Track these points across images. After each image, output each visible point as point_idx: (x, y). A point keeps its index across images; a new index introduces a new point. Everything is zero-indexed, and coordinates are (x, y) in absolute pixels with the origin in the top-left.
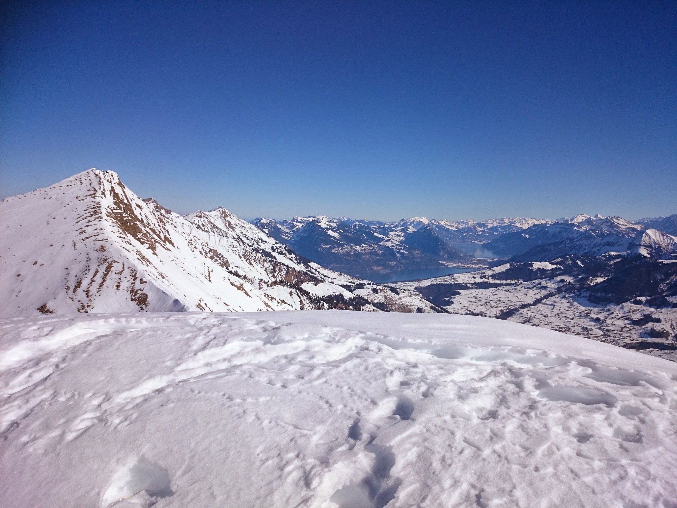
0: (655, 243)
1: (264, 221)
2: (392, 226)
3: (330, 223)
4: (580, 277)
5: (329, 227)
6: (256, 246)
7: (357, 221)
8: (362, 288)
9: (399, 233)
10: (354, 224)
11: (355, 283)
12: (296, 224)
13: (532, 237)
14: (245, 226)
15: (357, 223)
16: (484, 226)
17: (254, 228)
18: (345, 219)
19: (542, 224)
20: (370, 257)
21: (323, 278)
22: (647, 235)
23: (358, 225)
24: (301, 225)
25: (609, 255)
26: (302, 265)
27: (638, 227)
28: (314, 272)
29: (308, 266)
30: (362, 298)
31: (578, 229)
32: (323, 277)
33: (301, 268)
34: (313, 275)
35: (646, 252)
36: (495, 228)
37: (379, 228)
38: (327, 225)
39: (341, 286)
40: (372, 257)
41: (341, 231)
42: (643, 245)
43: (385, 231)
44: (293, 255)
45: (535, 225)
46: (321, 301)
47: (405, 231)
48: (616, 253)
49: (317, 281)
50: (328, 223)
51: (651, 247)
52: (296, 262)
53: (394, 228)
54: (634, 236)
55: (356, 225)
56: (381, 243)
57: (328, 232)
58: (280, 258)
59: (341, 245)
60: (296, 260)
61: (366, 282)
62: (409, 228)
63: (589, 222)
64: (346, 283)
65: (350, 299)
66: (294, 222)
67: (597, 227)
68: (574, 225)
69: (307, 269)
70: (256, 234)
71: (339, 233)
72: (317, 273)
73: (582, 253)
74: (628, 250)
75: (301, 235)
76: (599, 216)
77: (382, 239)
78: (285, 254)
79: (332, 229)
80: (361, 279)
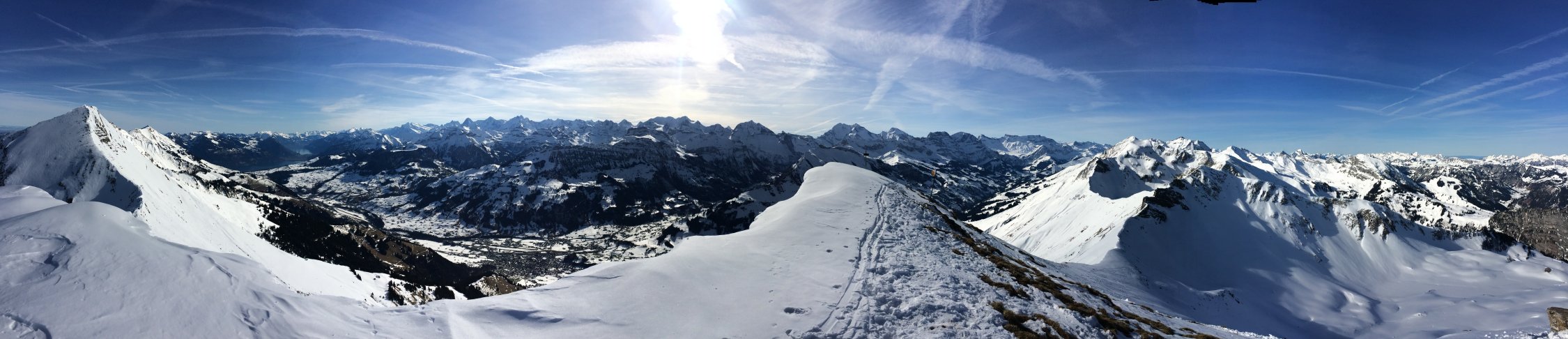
1: (172, 134)
2: (251, 136)
4: (355, 162)
6: (168, 149)
9: (255, 141)
13: (329, 141)
16: (304, 135)
19: (335, 133)
20: (237, 156)
22: (385, 138)
23: (230, 136)
24: (195, 136)
27: (382, 132)
29: (200, 162)
31: (353, 135)
33: (196, 163)
35: (384, 147)
36: (310, 137)
37: (243, 138)
40: (239, 156)
42: (383, 143)
43: (246, 140)
45: (330, 134)
47: (258, 139)
49: (205, 171)
51: (387, 144)
53: (252, 138)
54: (379, 138)
56: (244, 147)
58: (182, 157)
61: (236, 171)
62: (260, 138)
63: (357, 132)
64: (224, 173)
68: (351, 133)
70: (168, 142)
73: (354, 149)
77: (245, 145)
78: (186, 155)
79: (214, 139)
80: (233, 169)
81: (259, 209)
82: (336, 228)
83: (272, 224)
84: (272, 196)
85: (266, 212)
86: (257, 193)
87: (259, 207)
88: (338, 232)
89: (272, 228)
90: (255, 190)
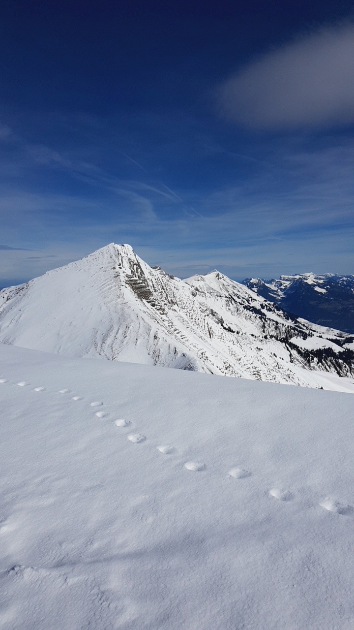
1: (253, 281)
3: (316, 280)
5: (315, 284)
10: (341, 279)
12: (283, 282)
14: (236, 286)
15: (345, 279)
17: (245, 288)
23: (346, 281)
24: (288, 283)
26: (290, 320)
30: (352, 352)
32: (311, 331)
34: (301, 330)
41: (328, 287)
46: (311, 355)
55: (343, 280)
57: (315, 288)
59: (328, 301)
60: (284, 316)
65: (340, 353)
66: (281, 281)
69: (295, 325)
70: (246, 293)
72: (305, 328)
75: (288, 293)
78: (274, 310)
80: (350, 332)
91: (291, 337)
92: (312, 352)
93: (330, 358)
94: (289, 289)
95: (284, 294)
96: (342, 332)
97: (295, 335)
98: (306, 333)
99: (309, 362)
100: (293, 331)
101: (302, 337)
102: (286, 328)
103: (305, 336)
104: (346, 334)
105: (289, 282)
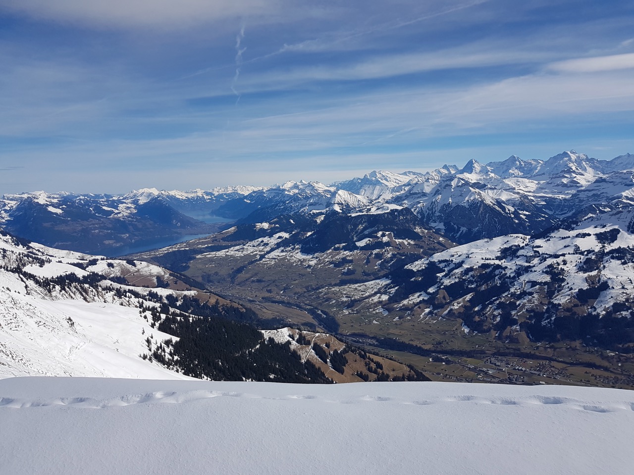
0: (345, 201)
2: (122, 198)
3: (49, 199)
4: (293, 233)
5: (49, 203)
7: (81, 195)
8: (96, 264)
9: (130, 205)
10: (78, 198)
11: (86, 260)
12: (7, 202)
13: (252, 202)
15: (82, 197)
16: (211, 194)
18: (67, 194)
19: (259, 190)
20: (100, 232)
21: (49, 259)
22: (339, 195)
23: (83, 200)
24: (13, 203)
25: (313, 213)
26: (21, 246)
27: (333, 189)
28: (37, 252)
29: (29, 248)
30: (97, 274)
31: (288, 193)
32: (48, 257)
33: (21, 249)
34: (37, 256)
35: (339, 208)
36: (220, 196)
37: (107, 201)
38: (46, 201)
39: (71, 264)
40: (102, 232)
41: (64, 206)
42: (337, 203)
43: (114, 204)
44: (8, 237)
45: (254, 192)
46: (51, 283)
47: (135, 202)
48: (318, 211)
50: (47, 199)
51: (342, 204)
52: (13, 244)
53: (124, 201)
54: (329, 196)
55: (80, 199)
56: (111, 217)
57: (48, 208)
59: (66, 222)
60: (13, 242)
61: (99, 257)
62: (139, 200)
63: (296, 186)
64: (76, 261)
65: (84, 277)
66: (4, 200)
67: (303, 190)
68: (284, 190)
69: (27, 251)
71: (62, 209)
72: (40, 254)
73: (293, 213)
74: (326, 208)
75: (15, 214)
76: (303, 181)
77: (111, 212)
79: (53, 205)
80: (92, 254)
81: (143, 315)
82: (267, 334)
83: (167, 337)
84: (163, 292)
85: (156, 318)
86: (139, 290)
87: (144, 311)
88: (271, 340)
89: (168, 343)
90: (134, 285)
91: (24, 265)
92: (53, 280)
93: (74, 283)
94: (16, 211)
95: (10, 216)
96: (84, 255)
97: (30, 263)
98: (43, 260)
99: (50, 291)
100: (26, 258)
101: (37, 264)
102: (17, 256)
103: (42, 263)
104: (89, 256)
105: (15, 202)
